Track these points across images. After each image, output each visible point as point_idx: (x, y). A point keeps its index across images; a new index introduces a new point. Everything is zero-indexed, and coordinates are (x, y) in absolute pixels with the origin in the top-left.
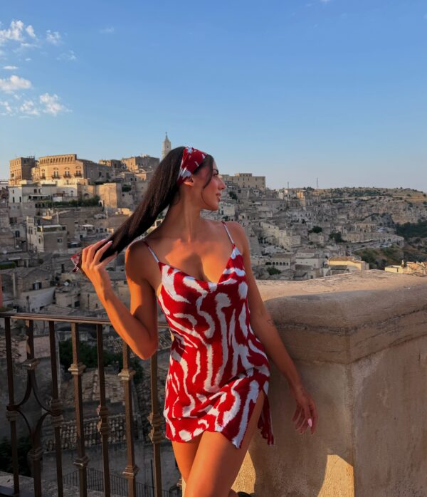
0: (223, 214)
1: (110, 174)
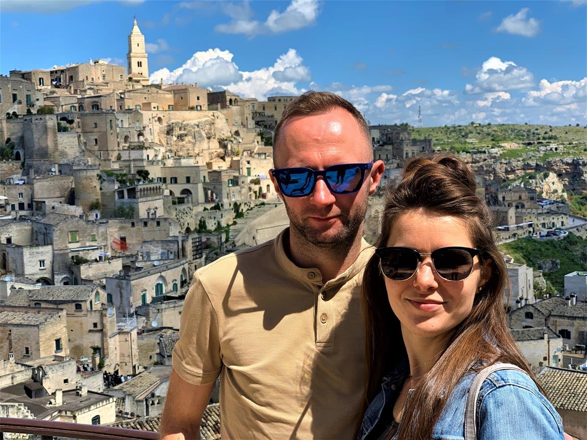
0: (249, 174)
1: (33, 99)
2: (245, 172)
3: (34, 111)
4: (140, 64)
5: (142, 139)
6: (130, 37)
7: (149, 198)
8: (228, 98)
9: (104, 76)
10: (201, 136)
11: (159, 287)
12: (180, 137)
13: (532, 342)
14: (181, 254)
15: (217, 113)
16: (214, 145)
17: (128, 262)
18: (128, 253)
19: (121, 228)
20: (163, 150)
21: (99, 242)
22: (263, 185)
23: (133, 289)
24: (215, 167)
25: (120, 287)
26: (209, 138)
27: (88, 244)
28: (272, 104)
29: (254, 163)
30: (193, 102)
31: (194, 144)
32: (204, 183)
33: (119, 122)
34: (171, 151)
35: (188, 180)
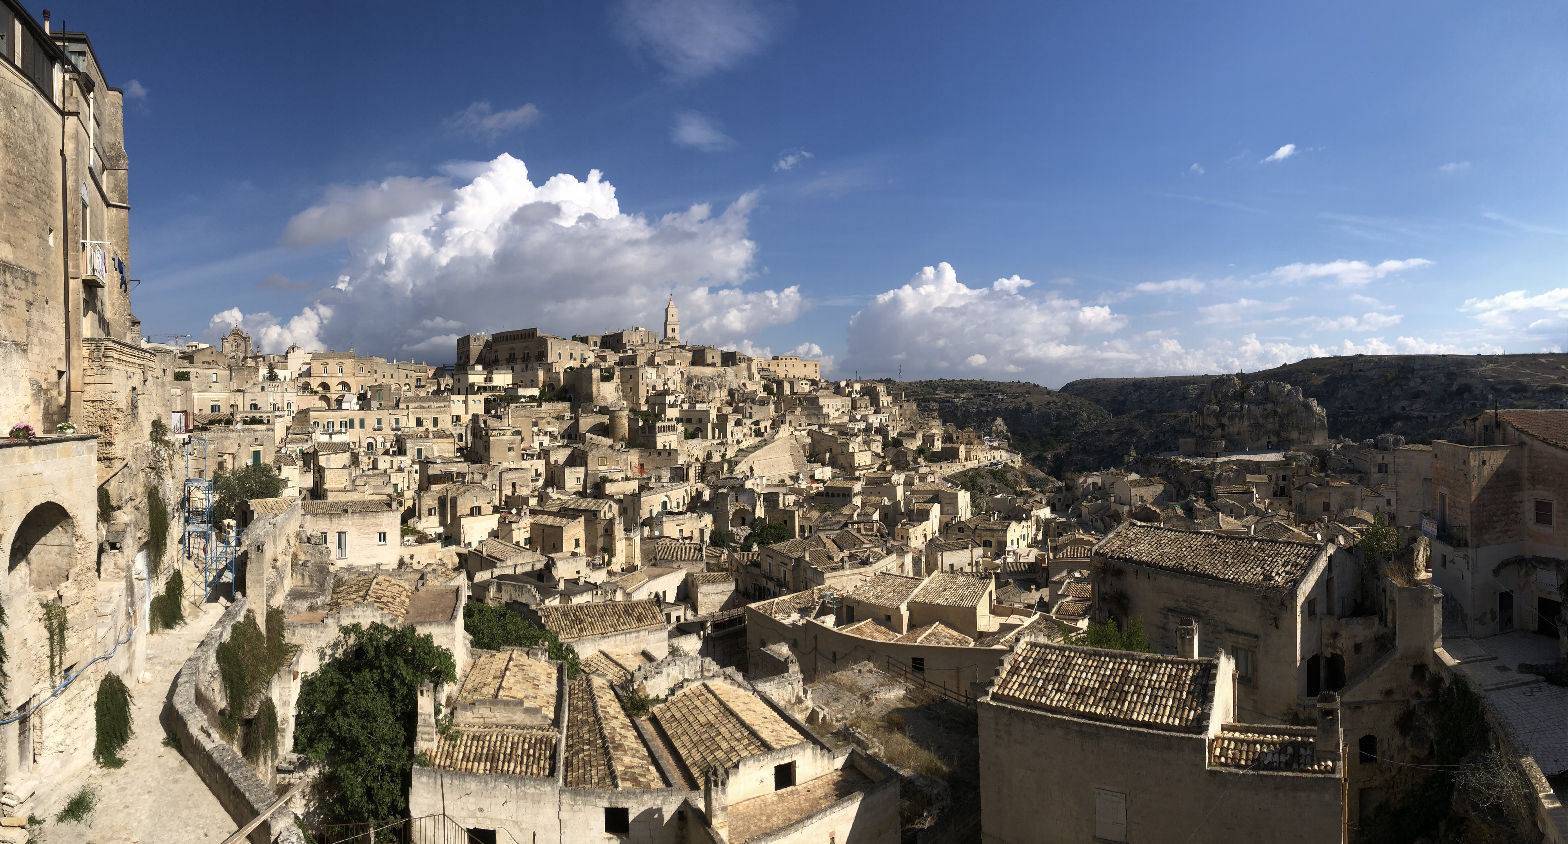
2: (748, 415)
3: (585, 365)
4: (673, 330)
5: (666, 387)
6: (667, 310)
7: (665, 434)
8: (738, 357)
9: (642, 341)
10: (714, 386)
11: (665, 504)
12: (697, 387)
13: (960, 551)
14: (685, 478)
15: (728, 369)
16: (724, 393)
17: (643, 483)
18: (645, 476)
19: (641, 457)
20: (682, 396)
21: (622, 466)
22: (762, 425)
23: (643, 504)
24: (724, 412)
25: (633, 502)
26: (720, 388)
27: (613, 467)
28: (776, 362)
29: (755, 408)
30: (709, 360)
31: (708, 393)
32: (713, 424)
33: (649, 375)
34: (690, 397)
35: (700, 420)
